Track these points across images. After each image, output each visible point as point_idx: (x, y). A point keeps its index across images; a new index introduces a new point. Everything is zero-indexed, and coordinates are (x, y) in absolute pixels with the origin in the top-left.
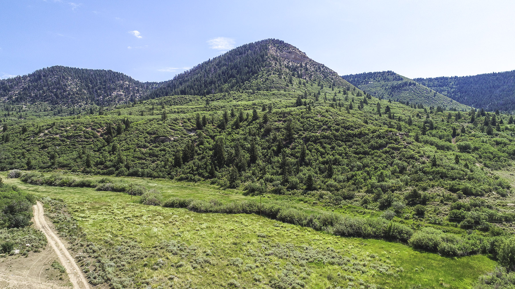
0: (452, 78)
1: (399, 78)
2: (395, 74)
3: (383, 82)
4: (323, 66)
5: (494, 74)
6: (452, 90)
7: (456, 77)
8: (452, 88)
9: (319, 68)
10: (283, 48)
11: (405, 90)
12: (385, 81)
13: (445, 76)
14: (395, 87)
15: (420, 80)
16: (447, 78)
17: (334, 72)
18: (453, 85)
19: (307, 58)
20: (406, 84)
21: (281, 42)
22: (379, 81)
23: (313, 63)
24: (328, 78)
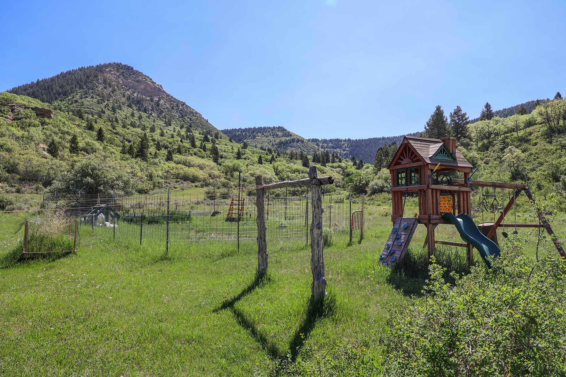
0: (345, 141)
1: (288, 135)
2: (285, 130)
3: (271, 138)
4: (184, 104)
5: (384, 139)
6: (345, 152)
7: (349, 140)
8: (344, 150)
9: (177, 106)
10: (130, 75)
11: (292, 147)
12: (274, 137)
13: (340, 138)
14: (282, 143)
15: (315, 141)
16: (341, 141)
17: (197, 113)
18: (345, 147)
19: (164, 92)
20: (293, 140)
21: (129, 69)
22: (267, 137)
23: (171, 99)
24: (185, 117)
